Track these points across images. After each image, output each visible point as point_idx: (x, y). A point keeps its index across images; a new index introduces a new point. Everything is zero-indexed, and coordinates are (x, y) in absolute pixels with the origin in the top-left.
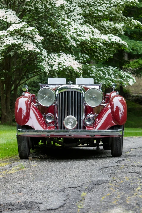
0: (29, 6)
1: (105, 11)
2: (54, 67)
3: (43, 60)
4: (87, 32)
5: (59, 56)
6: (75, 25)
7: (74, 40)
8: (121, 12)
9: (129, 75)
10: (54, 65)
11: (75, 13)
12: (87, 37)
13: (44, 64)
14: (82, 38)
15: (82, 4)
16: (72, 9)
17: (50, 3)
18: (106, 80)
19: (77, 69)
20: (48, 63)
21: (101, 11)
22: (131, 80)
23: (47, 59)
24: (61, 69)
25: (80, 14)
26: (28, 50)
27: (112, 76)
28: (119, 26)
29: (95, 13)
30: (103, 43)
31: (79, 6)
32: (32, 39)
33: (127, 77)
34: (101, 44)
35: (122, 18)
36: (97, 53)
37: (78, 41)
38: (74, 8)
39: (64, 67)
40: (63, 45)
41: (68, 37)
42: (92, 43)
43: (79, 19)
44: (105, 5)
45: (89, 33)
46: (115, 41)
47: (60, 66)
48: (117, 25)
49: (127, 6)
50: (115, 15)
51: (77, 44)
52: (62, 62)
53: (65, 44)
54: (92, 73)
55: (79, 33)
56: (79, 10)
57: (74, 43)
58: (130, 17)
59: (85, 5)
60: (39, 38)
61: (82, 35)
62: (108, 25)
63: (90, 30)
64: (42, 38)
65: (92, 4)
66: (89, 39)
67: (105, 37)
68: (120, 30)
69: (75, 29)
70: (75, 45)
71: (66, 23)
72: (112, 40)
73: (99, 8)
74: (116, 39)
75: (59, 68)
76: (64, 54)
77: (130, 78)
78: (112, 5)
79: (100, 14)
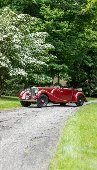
0: (5, 48)
1: (40, 51)
2: (15, 74)
3: (10, 71)
4: (31, 60)
5: (17, 69)
6: (26, 57)
7: (25, 63)
8: (48, 52)
9: (50, 78)
10: (15, 73)
11: (27, 52)
12: (30, 62)
13: (10, 73)
14: (28, 62)
15: (31, 48)
16: (26, 50)
17: (14, 47)
18: (40, 80)
19: (24, 75)
20: (13, 72)
21: (39, 51)
22: (51, 80)
23: (12, 71)
24: (17, 75)
25: (30, 52)
26: (3, 66)
27: (44, 78)
28: (47, 58)
29: (36, 52)
30: (38, 65)
31: (30, 49)
32: (6, 62)
33: (50, 79)
34: (36, 65)
35: (47, 55)
36: (35, 69)
37: (26, 63)
38: (27, 50)
39: (19, 74)
40: (19, 65)
41: (21, 61)
42: (32, 64)
43: (29, 54)
44: (40, 49)
45: (32, 60)
46: (42, 64)
47: (17, 73)
48: (46, 57)
49: (50, 50)
50: (45, 53)
51: (26, 65)
52: (18, 72)
53: (20, 65)
54: (34, 77)
55: (27, 60)
56: (29, 51)
57: (25, 64)
58: (51, 54)
59: (32, 49)
60: (8, 61)
61: (28, 61)
62: (43, 57)
63: (32, 59)
64: (10, 61)
65: (35, 48)
66: (31, 63)
67: (39, 62)
68: (47, 59)
69: (26, 58)
70: (25, 65)
71: (22, 56)
72: (42, 63)
73: (38, 50)
74: (43, 63)
75: (17, 74)
76: (19, 69)
77: (51, 79)
78: (43, 49)
79: (38, 53)
